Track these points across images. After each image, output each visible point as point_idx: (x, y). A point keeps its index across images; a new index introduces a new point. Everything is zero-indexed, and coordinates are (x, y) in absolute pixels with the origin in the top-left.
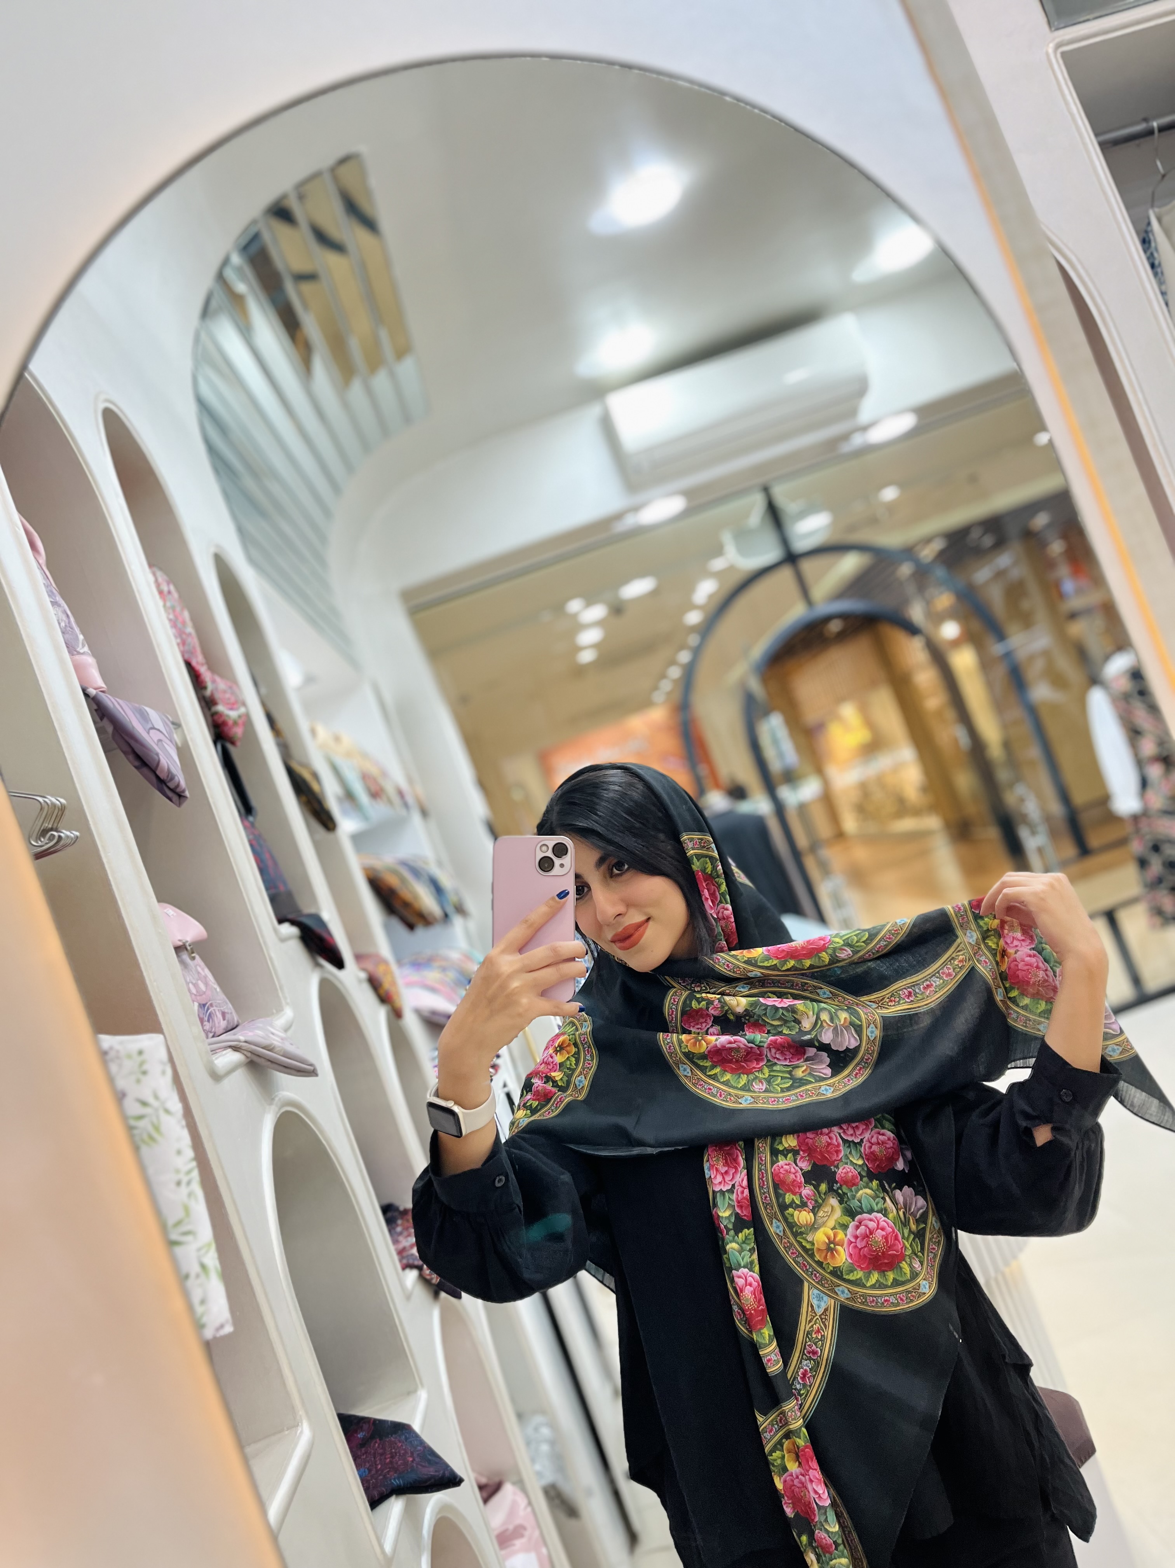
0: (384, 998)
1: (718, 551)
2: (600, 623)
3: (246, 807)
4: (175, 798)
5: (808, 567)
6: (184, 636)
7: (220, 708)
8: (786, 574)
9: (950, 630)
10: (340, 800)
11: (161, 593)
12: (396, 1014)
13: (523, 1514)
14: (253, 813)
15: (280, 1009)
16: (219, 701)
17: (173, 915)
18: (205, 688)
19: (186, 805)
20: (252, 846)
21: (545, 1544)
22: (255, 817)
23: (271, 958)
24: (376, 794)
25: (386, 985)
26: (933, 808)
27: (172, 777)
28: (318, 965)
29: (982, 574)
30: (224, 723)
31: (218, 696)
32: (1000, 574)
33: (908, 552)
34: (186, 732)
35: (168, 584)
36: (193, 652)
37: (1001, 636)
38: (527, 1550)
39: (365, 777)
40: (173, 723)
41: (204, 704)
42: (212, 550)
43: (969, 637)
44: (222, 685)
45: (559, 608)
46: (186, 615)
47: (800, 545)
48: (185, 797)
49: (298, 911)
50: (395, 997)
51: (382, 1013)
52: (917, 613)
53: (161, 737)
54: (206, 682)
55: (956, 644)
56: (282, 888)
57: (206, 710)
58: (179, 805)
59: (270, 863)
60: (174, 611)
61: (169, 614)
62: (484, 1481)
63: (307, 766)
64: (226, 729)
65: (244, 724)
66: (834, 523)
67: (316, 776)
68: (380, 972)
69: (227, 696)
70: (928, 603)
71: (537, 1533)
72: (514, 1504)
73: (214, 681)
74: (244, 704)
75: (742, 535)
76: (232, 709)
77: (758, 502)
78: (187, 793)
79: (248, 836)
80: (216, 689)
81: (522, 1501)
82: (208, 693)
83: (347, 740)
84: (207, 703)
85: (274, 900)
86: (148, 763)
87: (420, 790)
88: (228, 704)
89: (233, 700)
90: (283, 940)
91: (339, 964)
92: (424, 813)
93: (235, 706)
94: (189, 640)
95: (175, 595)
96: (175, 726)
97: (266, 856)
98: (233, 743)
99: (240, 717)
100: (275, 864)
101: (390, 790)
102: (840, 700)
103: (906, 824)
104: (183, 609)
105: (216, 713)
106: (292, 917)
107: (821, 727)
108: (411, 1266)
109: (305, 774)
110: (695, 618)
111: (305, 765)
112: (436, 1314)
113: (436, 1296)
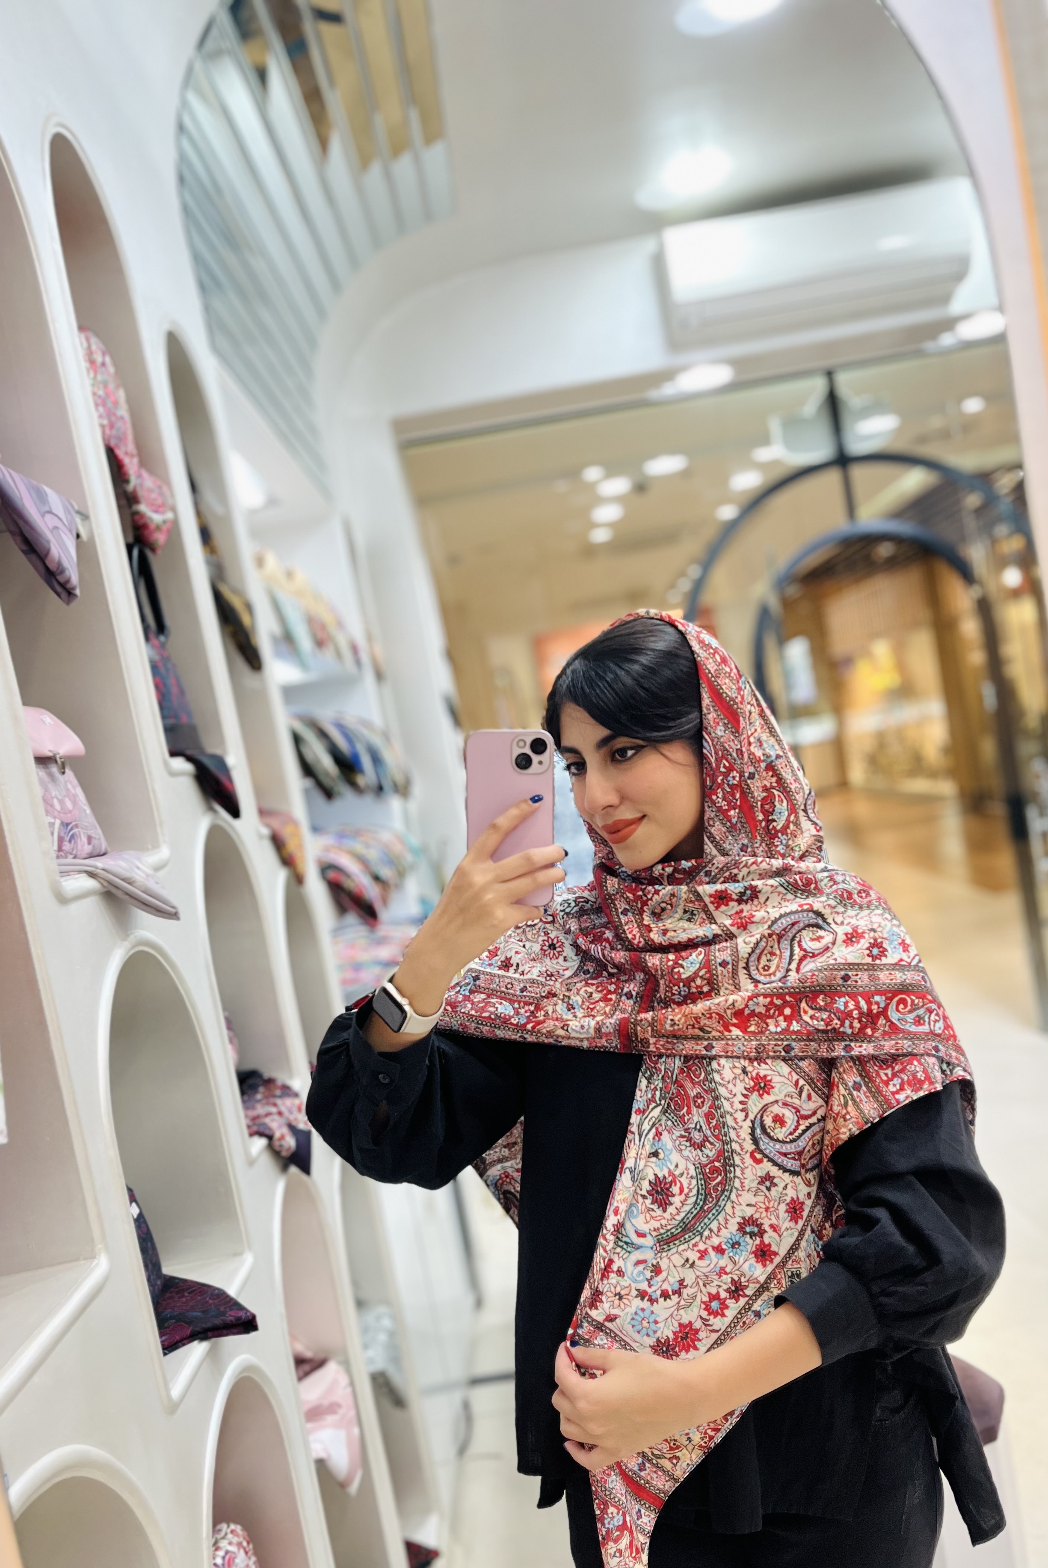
0: (287, 861)
1: (765, 440)
2: (618, 499)
3: (159, 625)
4: (64, 594)
5: (860, 475)
6: (113, 419)
7: (143, 508)
8: (832, 478)
9: (1011, 578)
10: (275, 640)
11: (91, 364)
12: (297, 879)
13: (341, 1394)
14: (166, 632)
15: (156, 846)
16: (142, 499)
17: (49, 723)
18: (127, 481)
19: (74, 604)
20: (154, 667)
21: (360, 1424)
22: (167, 637)
23: (154, 791)
24: (322, 641)
25: (291, 846)
26: (951, 773)
27: (62, 570)
28: (211, 809)
30: (145, 526)
31: (141, 493)
33: (979, 480)
34: (94, 526)
35: (104, 354)
36: (122, 439)
38: (337, 1427)
39: (311, 621)
40: (78, 512)
41: (122, 500)
42: (166, 327)
43: (1031, 589)
44: (149, 482)
46: (121, 395)
47: (856, 447)
48: (75, 595)
49: (200, 747)
50: (301, 861)
51: (281, 875)
52: (975, 554)
53: (59, 524)
54: (129, 475)
55: (1014, 594)
56: (184, 719)
57: (127, 510)
58: (68, 603)
59: (174, 690)
60: (105, 387)
61: (98, 388)
62: (301, 1358)
63: (241, 594)
64: (146, 533)
65: (169, 532)
66: (900, 430)
67: (249, 607)
68: (286, 833)
69: (153, 496)
71: (352, 1412)
72: (334, 1383)
73: (139, 476)
74: (173, 509)
75: (792, 425)
76: (156, 511)
77: (817, 385)
78: (79, 593)
79: (150, 656)
80: (141, 485)
81: (344, 1381)
82: (130, 487)
83: (301, 577)
84: (126, 500)
85: (170, 730)
86: (35, 548)
87: (379, 649)
88: (152, 505)
89: (159, 501)
90: (173, 774)
91: (235, 812)
92: (380, 676)
93: (161, 509)
94: (119, 424)
95: (112, 370)
96: (80, 517)
97: (171, 681)
99: (165, 522)
100: (182, 692)
101: (342, 642)
102: (875, 635)
103: (920, 785)
104: (117, 387)
105: (137, 513)
106: (189, 752)
107: (848, 661)
108: (261, 1134)
109: (236, 602)
110: (728, 512)
111: (239, 592)
112: (280, 1187)
113: (284, 1168)
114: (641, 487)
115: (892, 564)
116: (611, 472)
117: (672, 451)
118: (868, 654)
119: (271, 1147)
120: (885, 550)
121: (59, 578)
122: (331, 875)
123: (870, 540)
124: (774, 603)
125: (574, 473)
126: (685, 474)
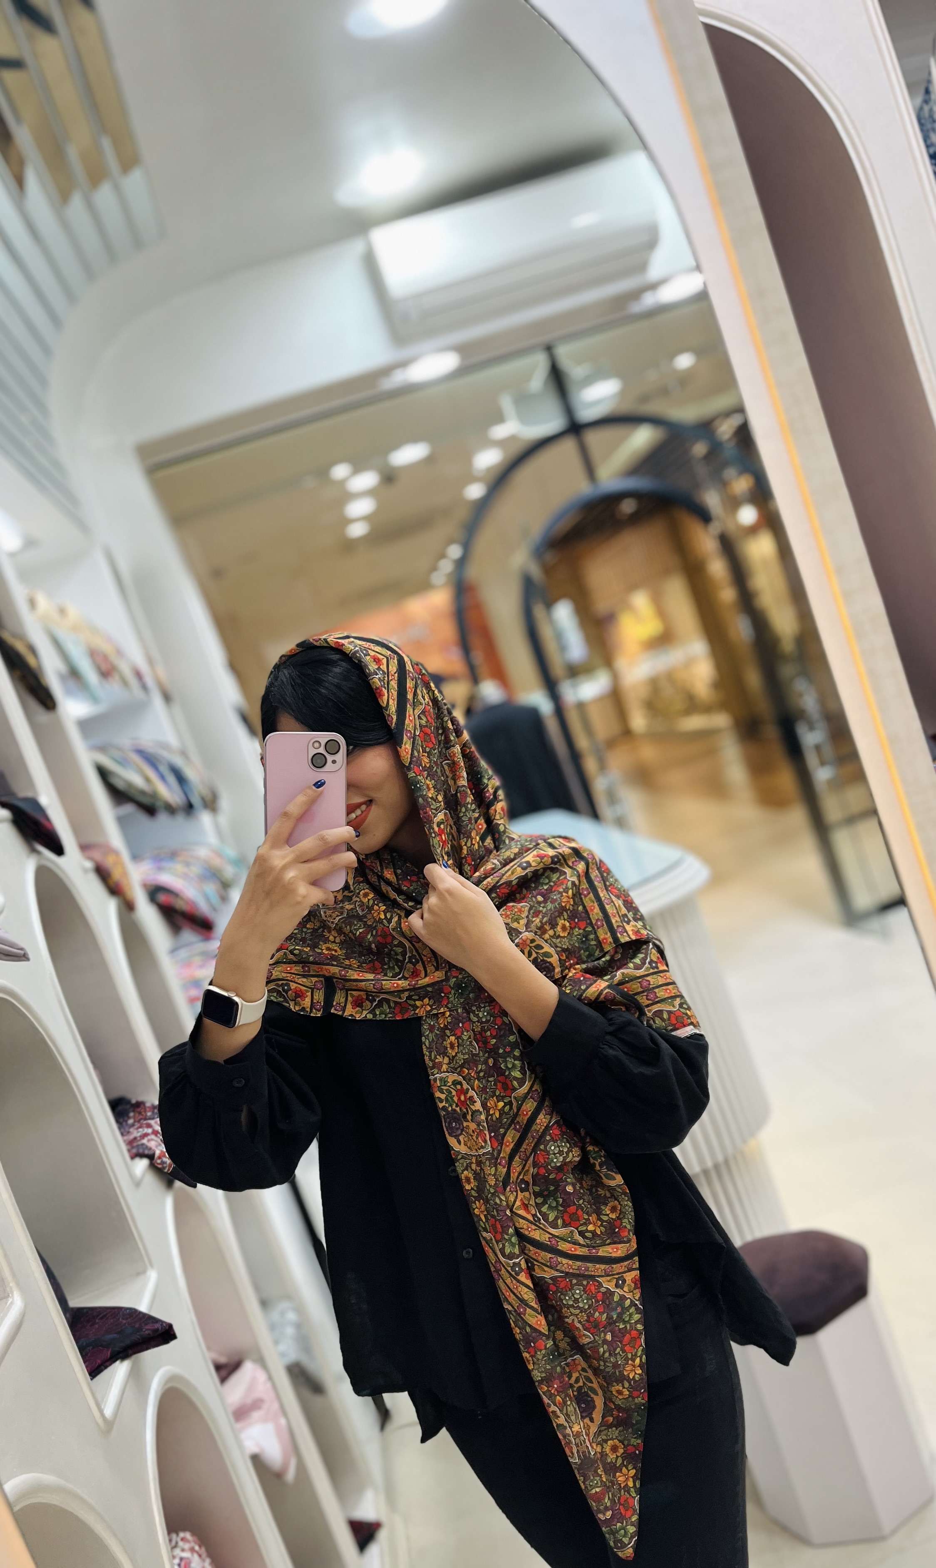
0: (114, 890)
2: (370, 493)
5: (593, 438)
8: (569, 446)
9: (747, 516)
10: (62, 678)
12: (128, 907)
13: (262, 1389)
21: (285, 1414)
24: (106, 672)
25: (116, 875)
26: (721, 706)
28: (34, 850)
33: (703, 429)
38: (265, 1420)
39: (93, 654)
43: (767, 524)
47: (586, 414)
49: (12, 794)
50: (126, 889)
51: (112, 906)
55: (752, 531)
62: (220, 1361)
66: (622, 393)
67: (32, 650)
68: (109, 862)
70: (724, 484)
71: (276, 1405)
72: (253, 1381)
75: (523, 400)
77: (540, 363)
81: (262, 1377)
83: (73, 612)
87: (161, 672)
91: (59, 850)
92: (167, 698)
101: (125, 669)
102: (633, 587)
103: (695, 722)
107: (611, 617)
108: (142, 1156)
109: (20, 647)
110: (475, 491)
111: (22, 637)
112: (169, 1202)
113: (169, 1184)
114: (389, 477)
115: (635, 519)
116: (358, 468)
117: (414, 439)
118: (626, 606)
119: (153, 1166)
120: (628, 507)
122: (162, 898)
123: (612, 499)
124: (535, 571)
125: (323, 473)
126: (429, 461)
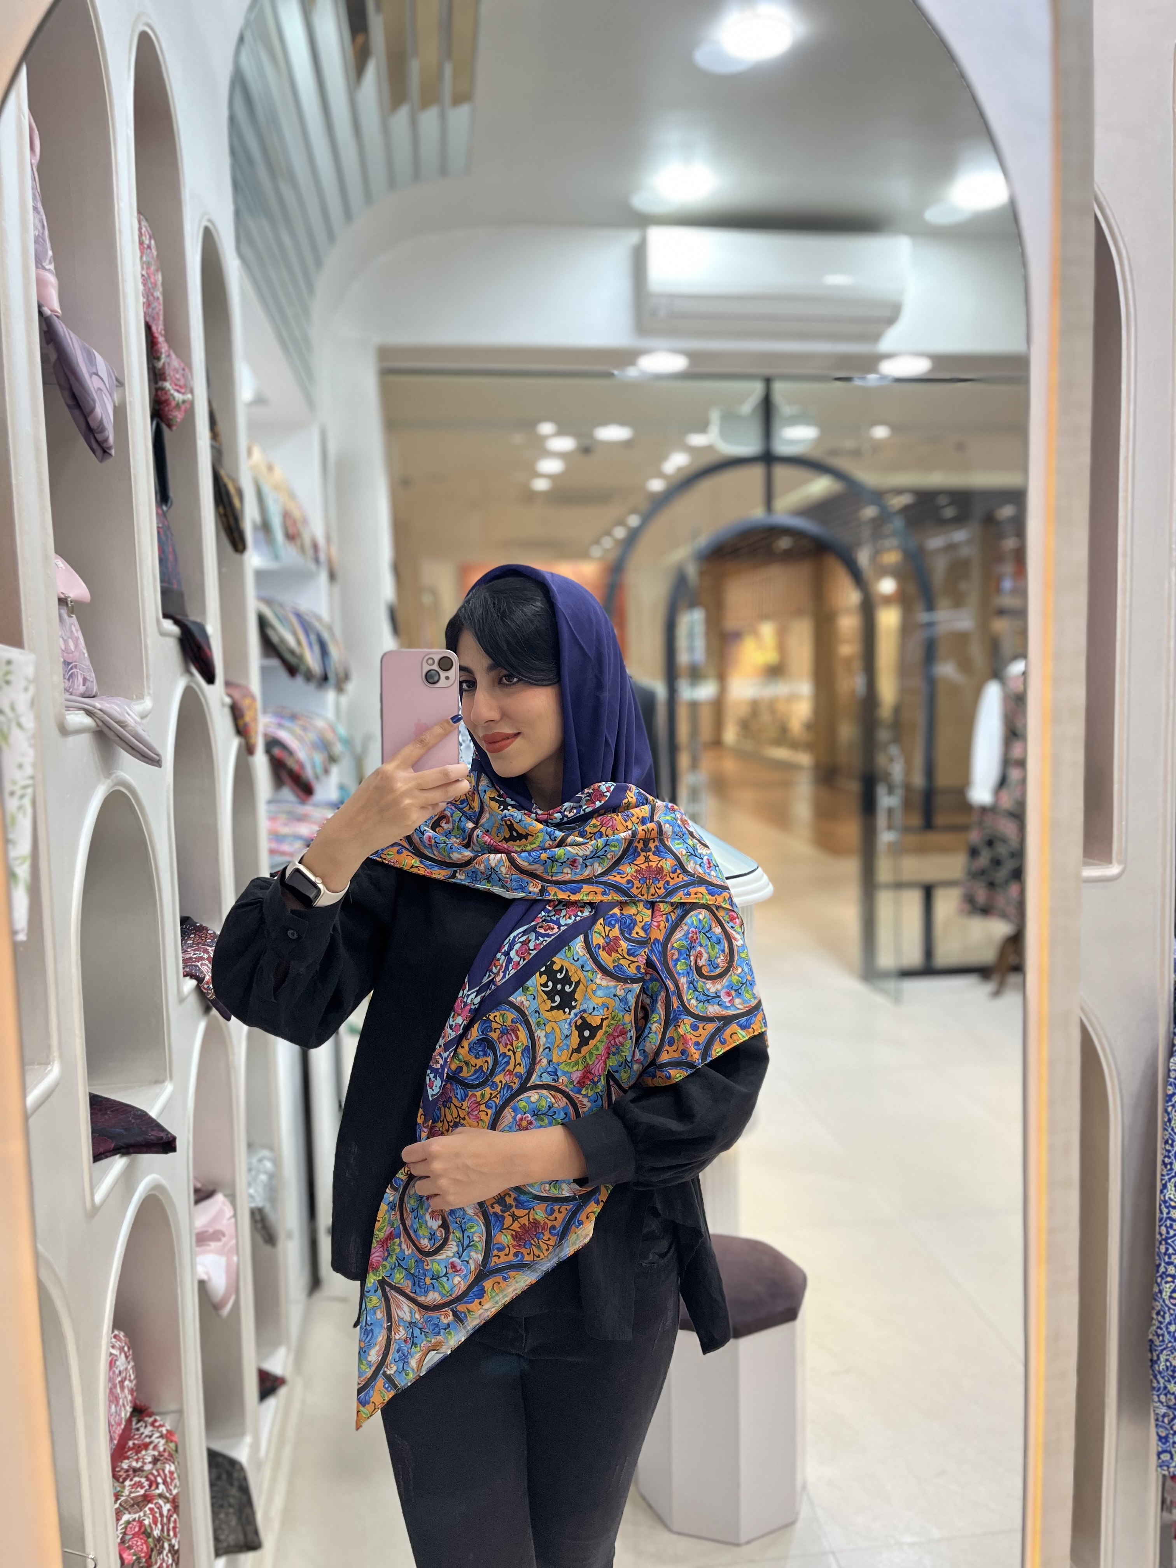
0: (241, 730)
1: (702, 427)
2: (564, 456)
3: (163, 495)
4: (99, 452)
5: (781, 472)
6: (151, 298)
7: (167, 385)
8: (757, 472)
9: (887, 586)
10: (256, 528)
11: (141, 243)
12: (247, 750)
13: (226, 1223)
14: (169, 505)
15: (141, 696)
16: (168, 378)
17: (61, 567)
18: (158, 358)
19: (108, 462)
20: (159, 533)
21: (238, 1254)
22: (169, 508)
23: (146, 648)
24: (291, 536)
25: (247, 718)
26: (809, 746)
27: (102, 429)
28: (188, 671)
29: (935, 542)
30: (167, 402)
31: (169, 372)
32: (951, 547)
33: (878, 496)
34: (127, 392)
35: (151, 238)
36: (156, 319)
37: (930, 606)
38: (220, 1253)
39: (286, 516)
40: (117, 379)
41: (152, 375)
42: (205, 223)
43: (902, 599)
44: (175, 363)
45: (530, 425)
46: (159, 277)
47: (781, 448)
48: (110, 455)
49: (186, 616)
50: (252, 734)
51: (234, 743)
52: (863, 558)
53: (102, 387)
54: (161, 353)
55: (887, 600)
56: (175, 586)
57: (153, 384)
58: (101, 461)
59: (172, 559)
60: (148, 268)
61: (142, 268)
62: (199, 1185)
63: (235, 481)
64: (167, 409)
65: (185, 411)
66: (819, 441)
67: (240, 493)
68: (244, 704)
69: (178, 376)
70: (876, 554)
71: (233, 1242)
72: (220, 1213)
73: (169, 356)
74: (192, 392)
75: (730, 419)
76: (178, 391)
77: (757, 389)
78: (113, 452)
79: (158, 523)
80: (169, 364)
81: (228, 1212)
82: (160, 365)
83: (279, 473)
84: (156, 375)
85: (165, 593)
86: (81, 404)
87: (334, 552)
88: (176, 385)
89: (182, 382)
90: (163, 634)
91: (210, 678)
92: (332, 576)
93: (183, 391)
94: (155, 304)
95: (155, 253)
96: (118, 384)
97: (170, 551)
98: (169, 426)
99: (184, 402)
100: (177, 561)
101: (307, 539)
102: (764, 617)
103: (782, 753)
104: (157, 270)
105: (162, 389)
106: (179, 617)
107: (737, 636)
108: (192, 976)
109: (232, 488)
110: (656, 485)
111: (233, 478)
112: (202, 1025)
113: (207, 1010)
114: (586, 449)
115: (787, 557)
116: (561, 432)
117: (621, 422)
118: (754, 630)
119: (198, 988)
120: (785, 543)
121: (96, 435)
122: (276, 751)
123: (774, 532)
124: (691, 571)
126: (627, 444)
